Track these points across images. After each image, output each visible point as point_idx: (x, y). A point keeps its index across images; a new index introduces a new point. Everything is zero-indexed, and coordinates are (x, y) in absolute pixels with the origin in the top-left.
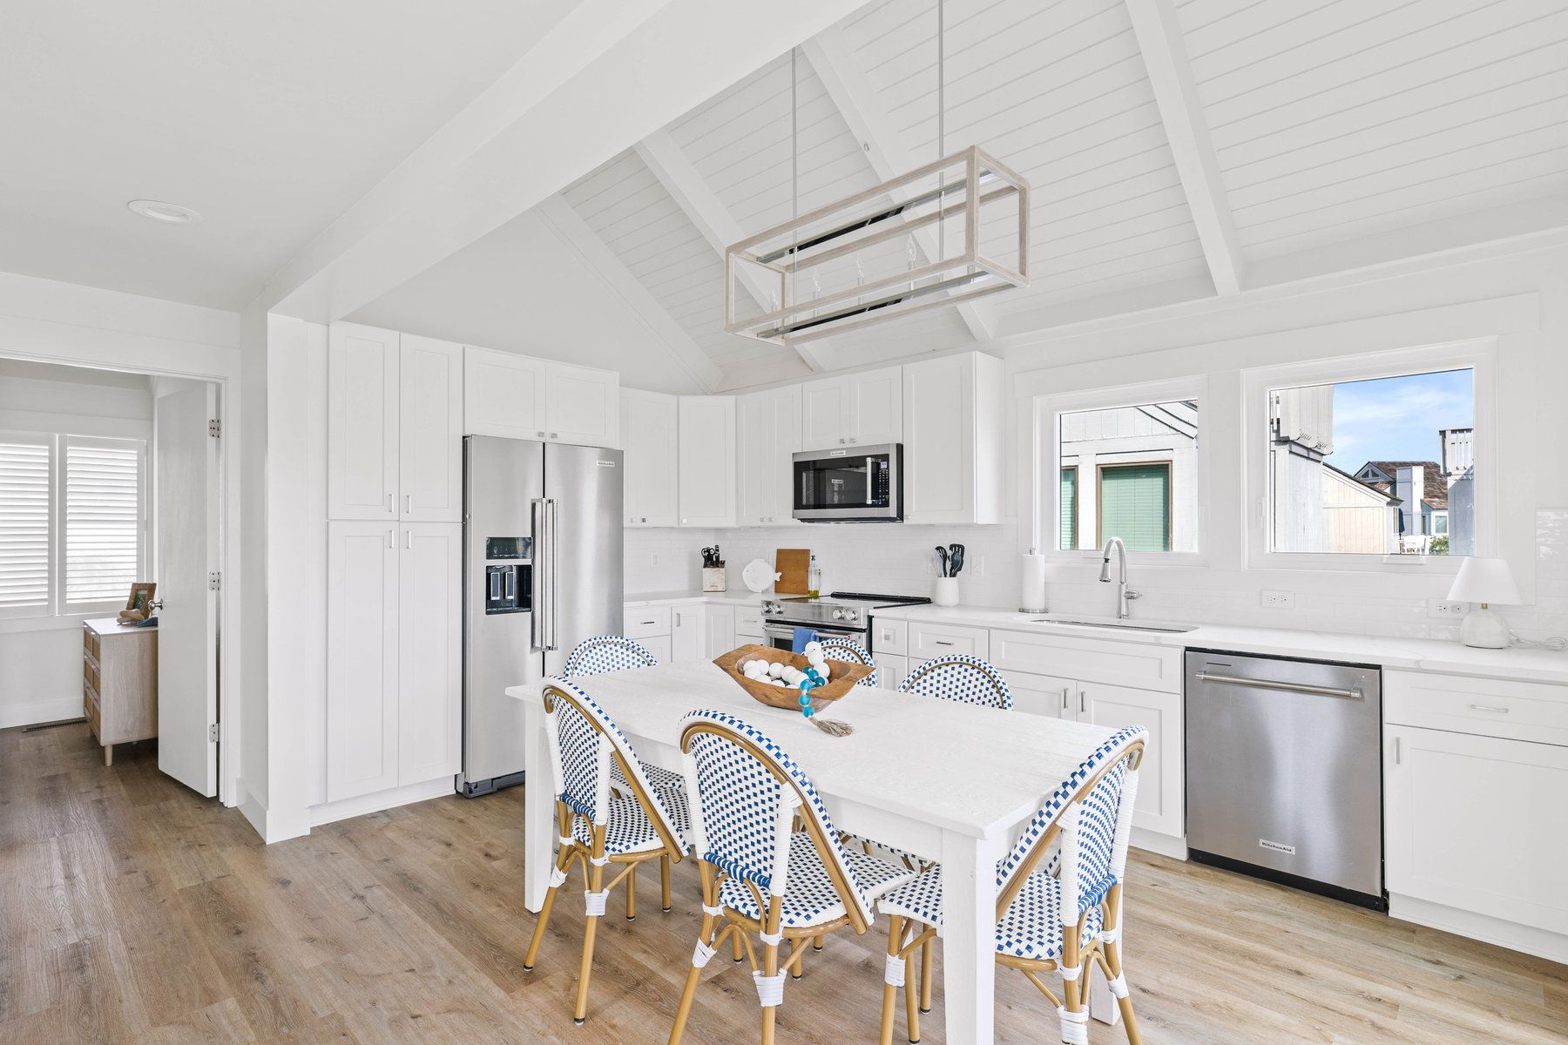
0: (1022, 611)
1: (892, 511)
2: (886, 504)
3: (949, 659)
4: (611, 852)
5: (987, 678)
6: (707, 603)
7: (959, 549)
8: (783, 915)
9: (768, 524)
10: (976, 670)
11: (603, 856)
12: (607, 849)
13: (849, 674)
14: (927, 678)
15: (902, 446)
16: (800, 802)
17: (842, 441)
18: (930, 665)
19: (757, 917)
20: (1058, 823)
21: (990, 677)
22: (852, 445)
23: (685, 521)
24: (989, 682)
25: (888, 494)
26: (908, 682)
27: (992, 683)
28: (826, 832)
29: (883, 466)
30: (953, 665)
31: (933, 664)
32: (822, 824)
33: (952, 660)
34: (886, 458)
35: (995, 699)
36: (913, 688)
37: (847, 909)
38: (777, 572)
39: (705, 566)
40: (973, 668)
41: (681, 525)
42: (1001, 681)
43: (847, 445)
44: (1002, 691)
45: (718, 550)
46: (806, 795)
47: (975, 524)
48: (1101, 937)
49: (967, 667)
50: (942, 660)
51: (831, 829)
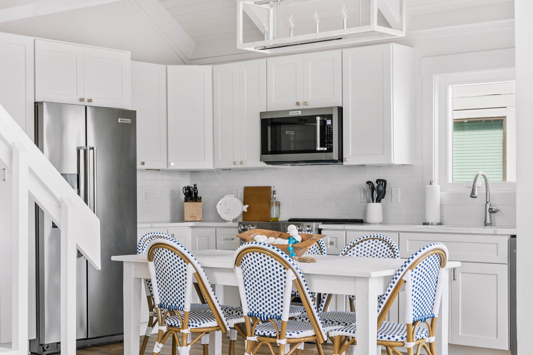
0: (425, 224)
1: (335, 155)
2: (330, 150)
3: (367, 237)
4: (191, 327)
5: (387, 245)
6: (192, 227)
7: (382, 182)
8: (287, 333)
9: (239, 166)
10: (381, 241)
11: (188, 328)
12: (189, 325)
13: (312, 238)
14: (355, 248)
15: (342, 108)
16: (295, 278)
17: (298, 104)
18: (357, 241)
19: (275, 335)
20: (403, 278)
21: (388, 244)
22: (305, 107)
23: (172, 164)
24: (388, 246)
25: (332, 143)
26: (344, 251)
27: (390, 247)
28: (307, 292)
29: (329, 122)
30: (369, 240)
31: (359, 240)
32: (305, 288)
33: (369, 237)
34: (330, 117)
35: (391, 255)
36: (347, 254)
37: (315, 331)
38: (244, 204)
39: (186, 201)
40: (380, 240)
41: (170, 168)
42: (394, 245)
43: (302, 107)
44: (395, 250)
45: (196, 188)
46: (298, 274)
47: (393, 165)
48: (427, 340)
49: (376, 240)
50: (363, 238)
51: (308, 291)
